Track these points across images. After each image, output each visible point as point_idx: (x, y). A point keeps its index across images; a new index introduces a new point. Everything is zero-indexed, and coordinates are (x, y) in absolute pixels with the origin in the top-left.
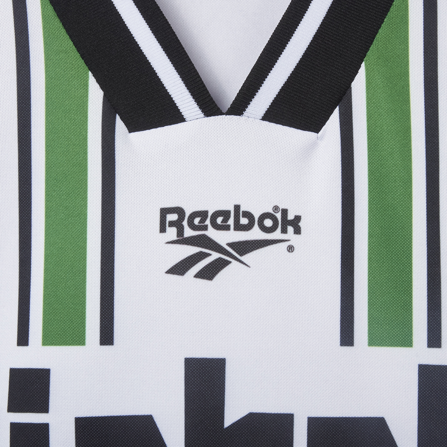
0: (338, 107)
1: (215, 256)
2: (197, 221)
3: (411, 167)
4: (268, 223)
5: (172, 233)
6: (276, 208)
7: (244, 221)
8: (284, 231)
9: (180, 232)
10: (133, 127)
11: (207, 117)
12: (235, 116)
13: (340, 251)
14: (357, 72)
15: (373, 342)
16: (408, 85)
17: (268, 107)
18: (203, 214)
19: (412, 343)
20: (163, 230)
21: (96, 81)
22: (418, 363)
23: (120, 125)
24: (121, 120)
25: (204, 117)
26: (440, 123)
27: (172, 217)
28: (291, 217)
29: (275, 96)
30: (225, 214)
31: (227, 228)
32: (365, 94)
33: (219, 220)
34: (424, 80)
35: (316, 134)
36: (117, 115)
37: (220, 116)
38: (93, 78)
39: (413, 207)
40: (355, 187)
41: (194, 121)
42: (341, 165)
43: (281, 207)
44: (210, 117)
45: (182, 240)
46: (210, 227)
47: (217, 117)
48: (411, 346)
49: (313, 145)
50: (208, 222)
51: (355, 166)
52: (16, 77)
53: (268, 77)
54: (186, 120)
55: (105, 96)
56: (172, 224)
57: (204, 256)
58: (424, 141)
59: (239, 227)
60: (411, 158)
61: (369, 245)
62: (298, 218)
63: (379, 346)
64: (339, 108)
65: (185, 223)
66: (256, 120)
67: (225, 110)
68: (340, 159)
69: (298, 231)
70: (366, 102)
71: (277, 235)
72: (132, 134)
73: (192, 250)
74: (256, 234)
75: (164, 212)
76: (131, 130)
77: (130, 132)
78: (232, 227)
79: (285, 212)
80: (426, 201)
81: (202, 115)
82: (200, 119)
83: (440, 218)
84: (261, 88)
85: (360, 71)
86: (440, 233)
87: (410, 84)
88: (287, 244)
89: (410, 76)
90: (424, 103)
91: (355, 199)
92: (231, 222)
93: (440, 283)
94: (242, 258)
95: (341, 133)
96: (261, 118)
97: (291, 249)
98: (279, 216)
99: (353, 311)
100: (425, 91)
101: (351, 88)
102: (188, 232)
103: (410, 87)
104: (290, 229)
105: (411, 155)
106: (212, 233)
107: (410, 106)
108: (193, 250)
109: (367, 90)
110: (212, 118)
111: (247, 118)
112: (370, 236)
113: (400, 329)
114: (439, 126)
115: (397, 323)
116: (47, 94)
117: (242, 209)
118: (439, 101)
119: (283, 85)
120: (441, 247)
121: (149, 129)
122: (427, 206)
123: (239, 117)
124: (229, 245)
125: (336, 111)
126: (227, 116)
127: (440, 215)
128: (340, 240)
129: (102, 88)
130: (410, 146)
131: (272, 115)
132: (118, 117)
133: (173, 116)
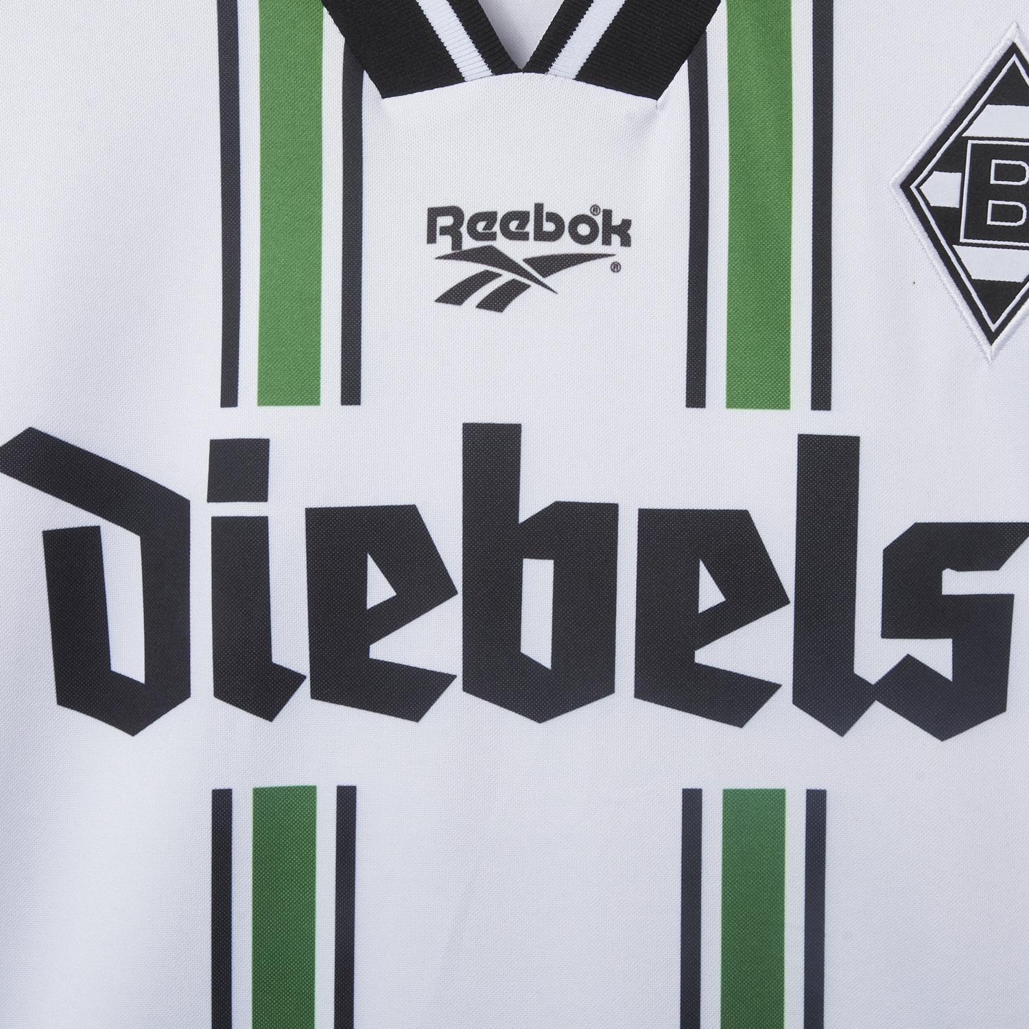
0: (686, 61)
1: (507, 277)
2: (480, 226)
3: (791, 149)
4: (584, 230)
5: (444, 244)
6: (595, 209)
7: (549, 227)
8: (607, 241)
9: (457, 243)
10: (388, 90)
11: (496, 75)
12: (537, 74)
13: (688, 271)
14: (715, 10)
15: (732, 402)
16: (789, 30)
17: (585, 61)
18: (490, 217)
19: (789, 404)
20: (431, 239)
21: (333, 22)
22: (798, 433)
23: (369, 87)
24: (370, 80)
25: (491, 76)
26: (834, 85)
27: (445, 221)
28: (616, 221)
29: (595, 45)
30: (522, 217)
31: (525, 237)
32: (727, 42)
33: (513, 225)
34: (813, 21)
35: (654, 101)
36: (365, 72)
37: (514, 74)
38: (330, 17)
39: (793, 208)
40: (710, 178)
41: (476, 81)
42: (689, 147)
43: (603, 207)
44: (500, 76)
45: (459, 254)
46: (499, 235)
47: (510, 75)
48: (788, 408)
49: (650, 118)
50: (496, 228)
51: (710, 148)
52: (216, 15)
53: (584, 16)
54: (465, 79)
55: (347, 43)
56: (444, 231)
57: (491, 276)
58: (812, 112)
59: (541, 236)
60: (791, 136)
61: (729, 263)
62: (627, 224)
63: (742, 408)
64: (688, 62)
65: (464, 230)
66: (567, 80)
67: (522, 65)
68: (689, 138)
69: (626, 242)
70: (727, 54)
71: (596, 247)
72: (387, 100)
73: (473, 269)
74: (566, 246)
75: (434, 213)
76: (385, 94)
77: (383, 97)
78: (532, 235)
79: (608, 214)
80: (812, 199)
81: (489, 72)
82: (486, 79)
83: (832, 224)
84: (574, 33)
85: (719, 8)
86: (832, 245)
87: (792, 28)
88: (610, 260)
89: (792, 16)
90: (812, 56)
91: (710, 196)
92: (530, 228)
93: (831, 317)
94: (546, 281)
95: (690, 99)
96: (575, 77)
97: (616, 267)
98: (599, 219)
99: (706, 357)
100: (813, 38)
101: (705, 34)
102: (468, 243)
103: (792, 32)
104: (616, 239)
105: (791, 132)
106: (502, 244)
107: (791, 60)
108: (475, 268)
109: (729, 37)
110: (504, 76)
111: (554, 77)
112: (732, 249)
113: (772, 384)
114: (834, 89)
115: (768, 376)
116: (262, 41)
117: (546, 209)
118: (834, 53)
119: (606, 29)
120: (833, 266)
121: (412, 93)
122: (813, 205)
123: (542, 75)
124: (527, 261)
125: (685, 67)
126: (525, 74)
127: (832, 220)
128: (688, 254)
129: (343, 32)
130: (791, 119)
131: (590, 73)
132: (366, 75)
133: (447, 74)
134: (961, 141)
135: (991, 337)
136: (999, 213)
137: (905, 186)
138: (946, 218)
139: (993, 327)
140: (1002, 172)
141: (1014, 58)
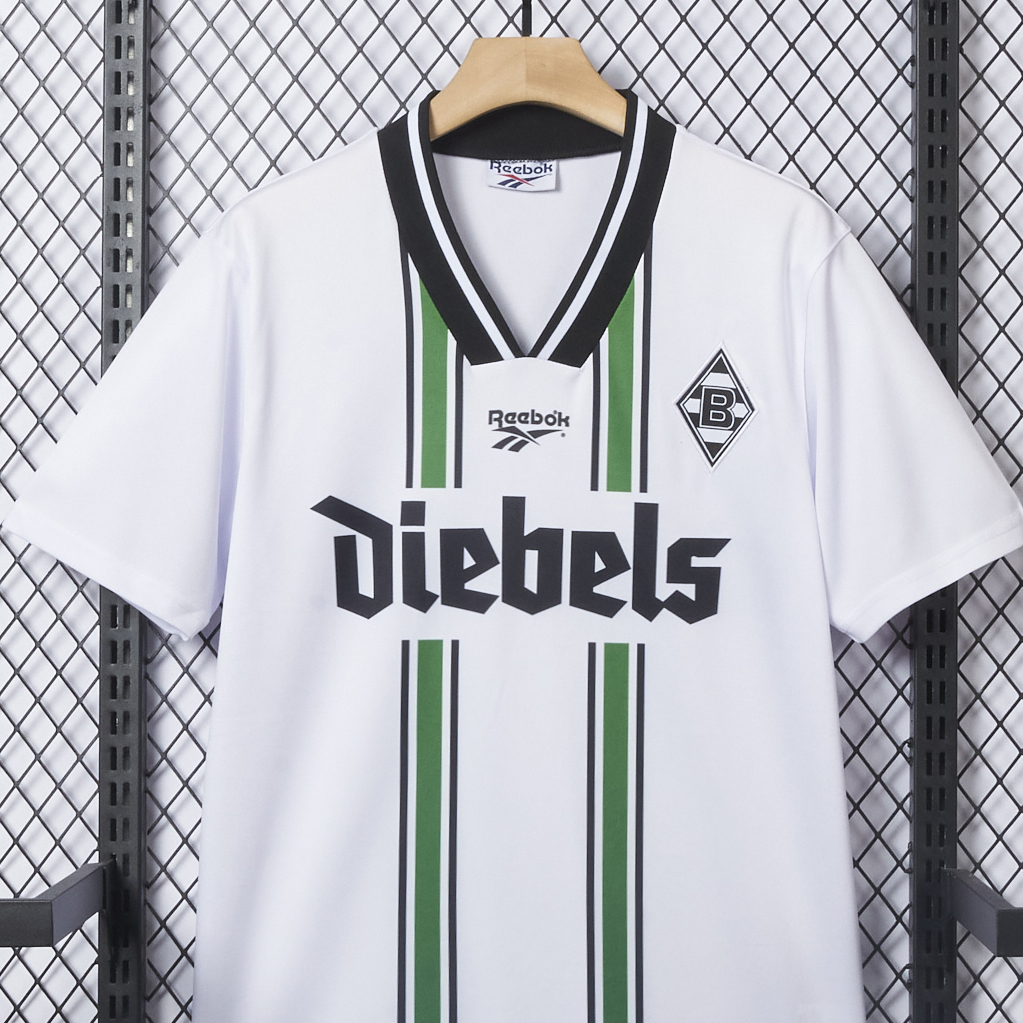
1: (520, 438)
2: (510, 418)
4: (551, 420)
5: (496, 425)
6: (555, 412)
7: (537, 419)
8: (560, 425)
9: (500, 425)
10: (473, 362)
11: (516, 358)
12: (533, 358)
13: (592, 437)
14: (603, 334)
15: (609, 489)
17: (552, 353)
18: (514, 415)
19: (631, 490)
20: (490, 423)
21: (452, 335)
22: (635, 502)
23: (466, 360)
25: (514, 358)
27: (496, 416)
28: (563, 417)
29: (556, 347)
30: (526, 415)
31: (527, 422)
32: (608, 346)
33: (523, 418)
34: (642, 338)
35: (579, 369)
36: (463, 355)
38: (451, 333)
40: (601, 400)
41: (508, 360)
42: (593, 387)
43: (559, 411)
45: (501, 429)
46: (518, 422)
47: (522, 358)
48: (631, 492)
49: (578, 375)
50: (516, 419)
51: (601, 389)
53: (552, 335)
54: (504, 359)
55: (457, 344)
56: (496, 420)
57: (513, 438)
58: (641, 374)
59: (534, 422)
62: (568, 418)
63: (613, 491)
64: (593, 353)
65: (503, 419)
66: (545, 360)
67: (527, 354)
68: (593, 384)
69: (567, 425)
70: (608, 351)
71: (555, 427)
72: (473, 366)
73: (507, 435)
74: (543, 426)
75: (491, 413)
76: (472, 364)
78: (530, 422)
79: (560, 414)
80: (640, 409)
82: (512, 359)
83: (648, 419)
84: (548, 342)
85: (605, 333)
87: (634, 341)
88: (560, 433)
89: (634, 337)
92: (529, 419)
93: (647, 456)
94: (535, 440)
95: (593, 369)
96: (548, 359)
97: (563, 435)
98: (557, 416)
100: (643, 345)
101: (599, 343)
102: (505, 425)
104: (563, 424)
106: (518, 425)
109: (609, 344)
110: (519, 358)
111: (539, 359)
112: (609, 429)
113: (624, 482)
115: (623, 480)
116: (423, 343)
117: (536, 412)
119: (561, 340)
120: (648, 435)
121: (483, 364)
123: (535, 358)
124: (529, 432)
125: (591, 355)
126: (528, 357)
127: (648, 417)
128: (592, 430)
129: (456, 339)
131: (554, 358)
132: (465, 357)
133: (496, 356)
134: (701, 387)
135: (712, 464)
136: (715, 416)
137: (678, 404)
138: (695, 417)
139: (713, 460)
140: (716, 400)
141: (721, 355)
